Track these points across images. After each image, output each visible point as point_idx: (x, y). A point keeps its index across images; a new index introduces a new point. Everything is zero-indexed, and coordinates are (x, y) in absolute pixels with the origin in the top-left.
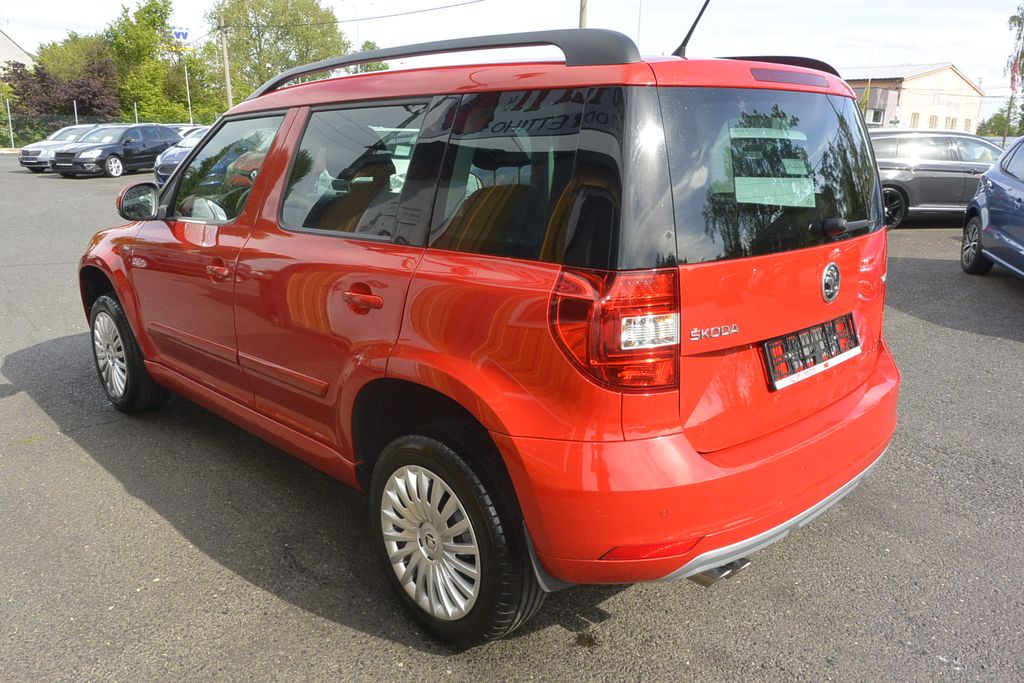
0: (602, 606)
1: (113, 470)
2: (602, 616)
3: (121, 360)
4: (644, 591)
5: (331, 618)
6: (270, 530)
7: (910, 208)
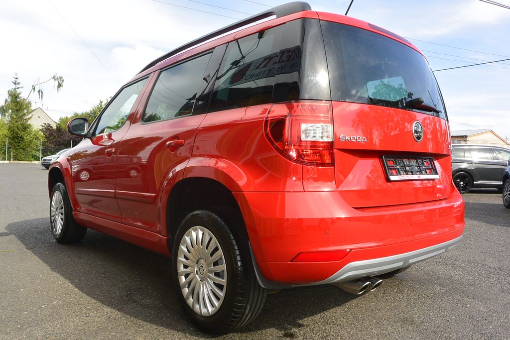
0: (301, 322)
1: (47, 262)
2: (300, 326)
3: (62, 214)
4: (325, 316)
5: (145, 321)
6: (121, 286)
7: (475, 183)
